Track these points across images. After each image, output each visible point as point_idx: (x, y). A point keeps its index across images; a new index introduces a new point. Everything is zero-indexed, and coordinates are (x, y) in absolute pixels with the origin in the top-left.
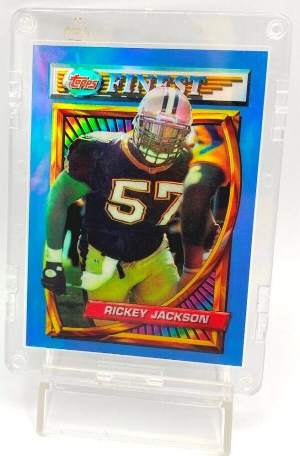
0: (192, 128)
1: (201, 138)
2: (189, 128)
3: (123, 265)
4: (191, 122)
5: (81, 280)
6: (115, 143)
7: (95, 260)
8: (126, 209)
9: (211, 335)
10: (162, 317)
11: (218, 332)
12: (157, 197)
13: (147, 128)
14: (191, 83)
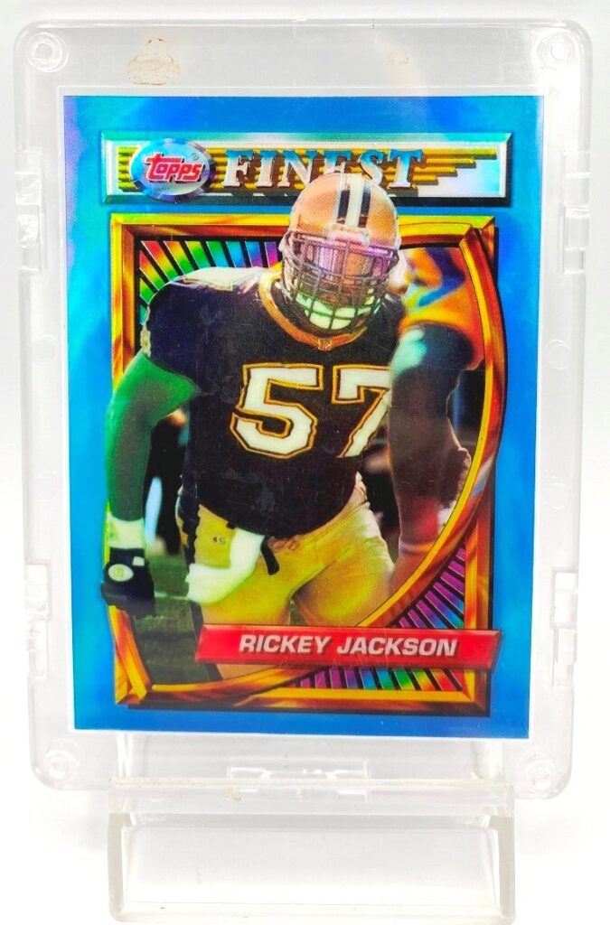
0: (401, 253)
1: (422, 274)
2: (395, 253)
3: (275, 545)
4: (398, 243)
5: (187, 585)
6: (245, 291)
7: (215, 539)
8: (275, 426)
9: (463, 681)
10: (360, 649)
11: (477, 673)
12: (337, 399)
13: (310, 257)
14: (394, 164)
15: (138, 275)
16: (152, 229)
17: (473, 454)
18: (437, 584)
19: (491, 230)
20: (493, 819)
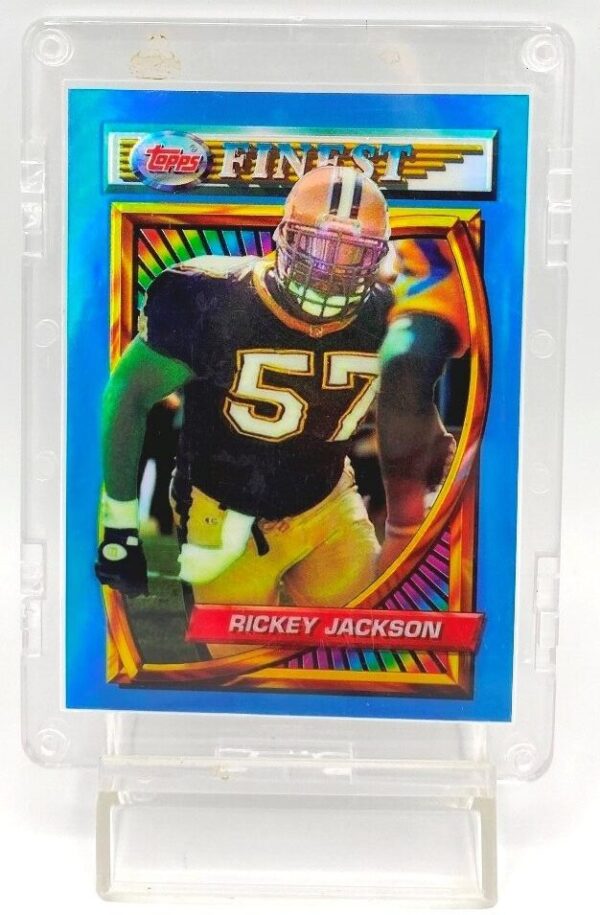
0: (391, 244)
1: (410, 264)
2: (385, 244)
3: (265, 526)
4: (388, 235)
5: (179, 565)
6: (239, 279)
7: (207, 520)
8: (266, 410)
9: (447, 663)
10: (347, 630)
11: (461, 654)
12: (327, 384)
13: (303, 247)
14: (385, 158)
15: (137, 262)
16: (152, 218)
17: (458, 440)
18: (422, 566)
19: (477, 223)
20: (476, 799)
